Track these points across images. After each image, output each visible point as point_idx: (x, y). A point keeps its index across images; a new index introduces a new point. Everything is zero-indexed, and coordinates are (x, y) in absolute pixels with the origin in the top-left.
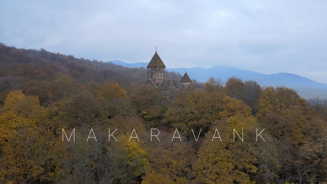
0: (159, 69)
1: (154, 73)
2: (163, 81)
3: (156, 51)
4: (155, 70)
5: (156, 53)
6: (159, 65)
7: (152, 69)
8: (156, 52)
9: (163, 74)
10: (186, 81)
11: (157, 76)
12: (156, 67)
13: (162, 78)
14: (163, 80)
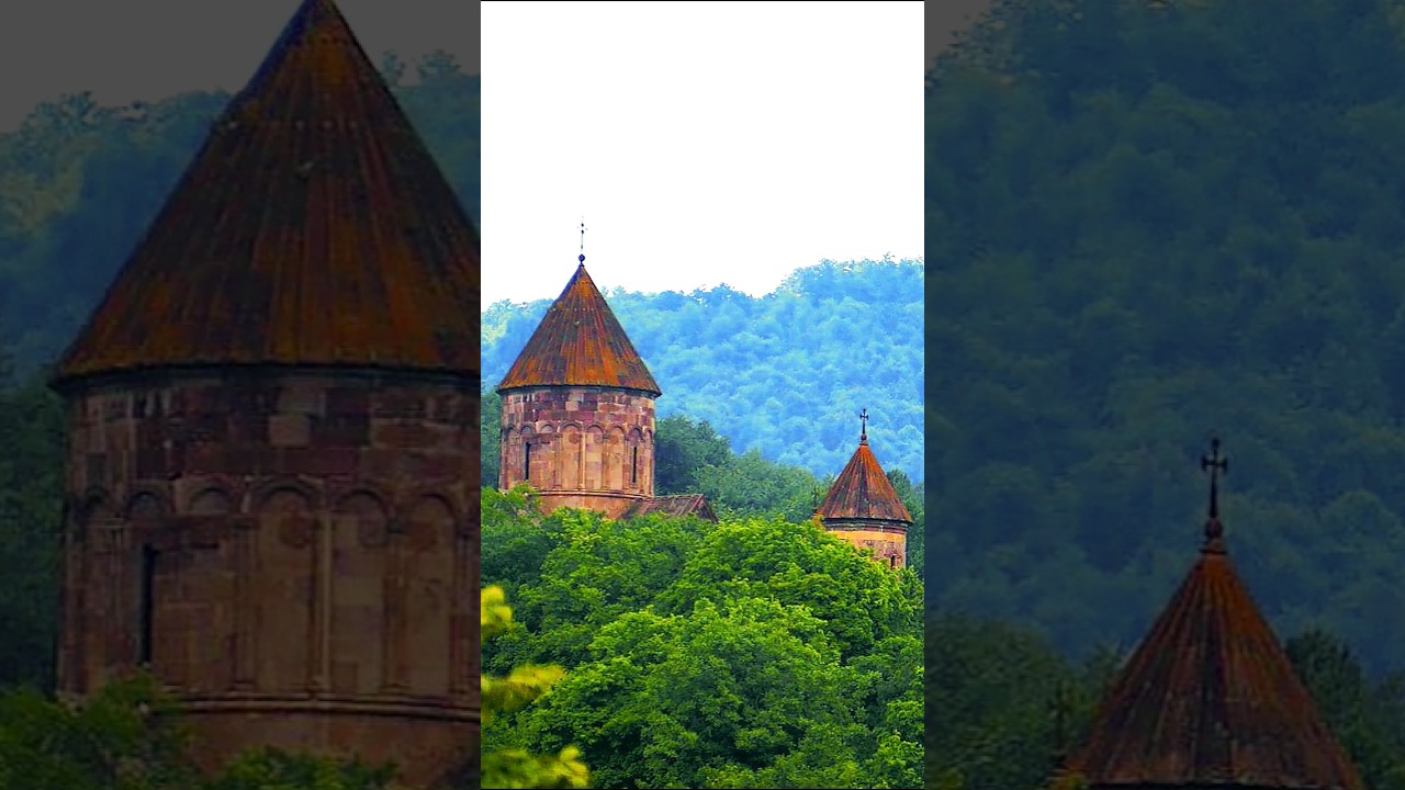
0: (589, 405)
1: (542, 439)
2: (618, 503)
3: (582, 258)
4: (555, 417)
5: (581, 275)
6: (593, 376)
7: (529, 406)
8: (582, 265)
9: (620, 448)
10: (851, 520)
11: (572, 467)
12: (562, 390)
13: (617, 485)
14: (617, 495)
